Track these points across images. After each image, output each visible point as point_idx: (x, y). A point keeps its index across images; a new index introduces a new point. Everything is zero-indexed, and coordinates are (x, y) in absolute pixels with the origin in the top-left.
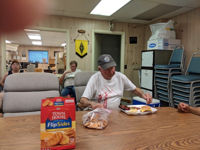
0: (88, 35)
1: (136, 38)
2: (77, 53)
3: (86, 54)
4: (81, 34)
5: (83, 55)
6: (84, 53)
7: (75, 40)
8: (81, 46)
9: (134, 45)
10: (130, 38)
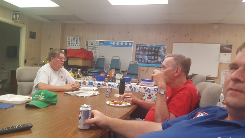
1: (35, 33)
9: (33, 40)
10: (31, 32)
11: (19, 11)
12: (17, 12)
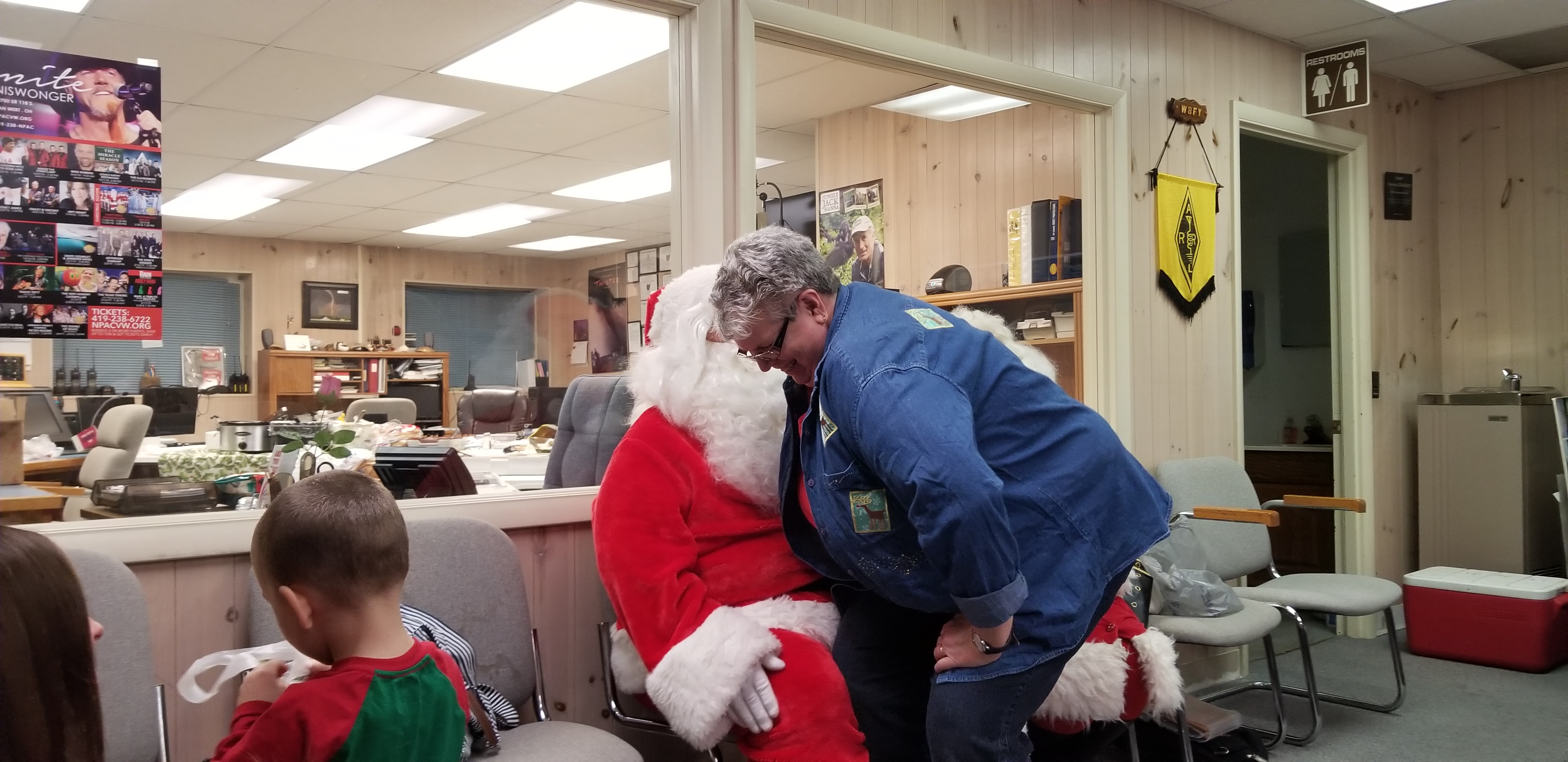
0: (1215, 141)
1: (1408, 178)
2: (1164, 283)
3: (1209, 288)
4: (1181, 129)
5: (1194, 295)
6: (1199, 284)
7: (1154, 175)
8: (1184, 227)
9: (1400, 227)
10: (1389, 177)
11: (1362, 45)
12: (1343, 56)
